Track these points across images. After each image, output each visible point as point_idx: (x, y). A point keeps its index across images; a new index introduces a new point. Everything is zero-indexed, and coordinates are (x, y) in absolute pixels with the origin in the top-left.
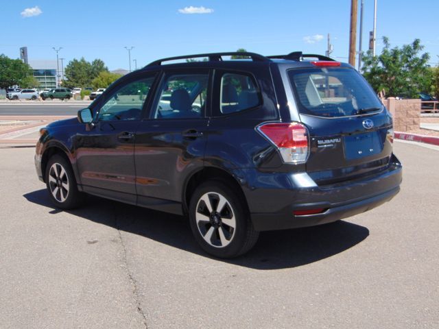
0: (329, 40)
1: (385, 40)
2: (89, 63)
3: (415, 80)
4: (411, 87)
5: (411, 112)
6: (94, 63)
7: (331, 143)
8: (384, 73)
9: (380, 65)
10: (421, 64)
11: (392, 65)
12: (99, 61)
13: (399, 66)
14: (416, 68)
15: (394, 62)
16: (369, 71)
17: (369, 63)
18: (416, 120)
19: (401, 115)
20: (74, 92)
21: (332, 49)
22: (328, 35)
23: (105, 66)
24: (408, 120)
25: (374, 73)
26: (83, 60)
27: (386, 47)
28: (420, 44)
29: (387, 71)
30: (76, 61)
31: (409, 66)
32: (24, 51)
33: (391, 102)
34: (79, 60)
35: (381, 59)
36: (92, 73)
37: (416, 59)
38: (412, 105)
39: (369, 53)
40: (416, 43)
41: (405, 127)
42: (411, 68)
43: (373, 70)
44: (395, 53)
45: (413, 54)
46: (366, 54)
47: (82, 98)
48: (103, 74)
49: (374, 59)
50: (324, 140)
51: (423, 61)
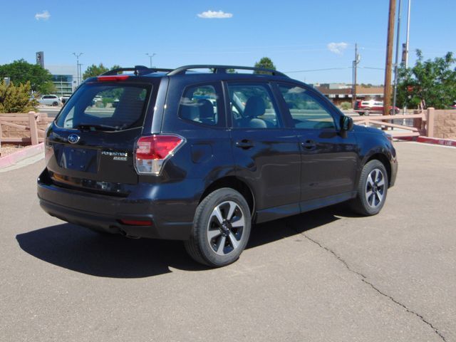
0: (356, 50)
1: (419, 53)
3: (448, 92)
4: (443, 99)
5: (448, 122)
8: (417, 85)
9: (413, 77)
10: (453, 77)
11: (426, 78)
13: (432, 78)
14: (448, 80)
15: (427, 74)
16: (401, 82)
17: (403, 75)
18: (452, 128)
19: (439, 124)
20: (96, 100)
21: (359, 58)
22: (356, 45)
24: (445, 128)
25: (407, 84)
26: (101, 66)
27: (420, 59)
28: (452, 57)
29: (419, 83)
30: (95, 67)
31: (442, 79)
32: (40, 56)
33: (430, 111)
34: (98, 66)
35: (414, 71)
37: (448, 72)
38: (449, 115)
39: (402, 64)
40: (448, 56)
41: (442, 135)
42: (443, 80)
43: (406, 82)
44: (428, 65)
45: (445, 66)
46: (399, 66)
47: (105, 106)
49: (407, 71)
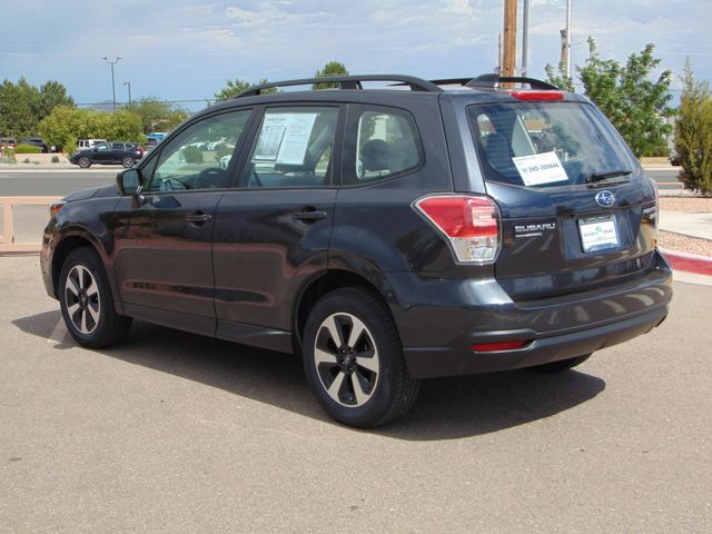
2: (34, 88)
6: (45, 89)
7: (539, 231)
12: (55, 85)
23: (67, 95)
34: (15, 84)
36: (42, 107)
37: (645, 86)
50: (525, 224)
51: (659, 89)
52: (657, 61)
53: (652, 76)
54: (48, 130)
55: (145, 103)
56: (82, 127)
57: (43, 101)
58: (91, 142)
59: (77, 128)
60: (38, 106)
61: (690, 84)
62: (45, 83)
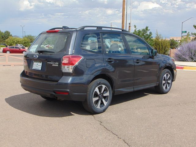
2: (3, 32)
6: (5, 32)
12: (8, 31)
23: (10, 34)
36: (4, 37)
48: (10, 37)
51: (150, 36)
52: (149, 30)
53: (148, 33)
54: (7, 42)
55: (28, 36)
56: (16, 41)
57: (5, 35)
58: (19, 45)
59: (14, 42)
60: (3, 36)
61: (157, 35)
62: (5, 31)
